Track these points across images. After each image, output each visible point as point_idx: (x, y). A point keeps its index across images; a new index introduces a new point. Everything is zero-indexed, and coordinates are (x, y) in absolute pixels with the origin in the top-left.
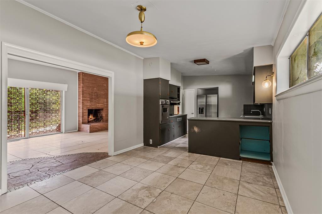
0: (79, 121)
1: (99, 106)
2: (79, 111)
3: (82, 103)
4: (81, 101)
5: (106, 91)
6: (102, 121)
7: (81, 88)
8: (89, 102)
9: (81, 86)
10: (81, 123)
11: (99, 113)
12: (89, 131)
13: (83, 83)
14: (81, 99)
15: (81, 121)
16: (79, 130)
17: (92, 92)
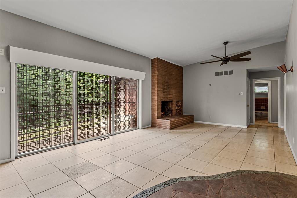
0: (153, 115)
1: (169, 97)
2: (153, 104)
3: (158, 94)
4: (156, 92)
5: (174, 80)
6: (170, 115)
7: (156, 77)
8: (162, 92)
9: (156, 74)
10: (157, 117)
11: (167, 105)
12: (168, 127)
13: (158, 71)
14: (156, 89)
15: (156, 115)
16: (153, 125)
17: (165, 82)
